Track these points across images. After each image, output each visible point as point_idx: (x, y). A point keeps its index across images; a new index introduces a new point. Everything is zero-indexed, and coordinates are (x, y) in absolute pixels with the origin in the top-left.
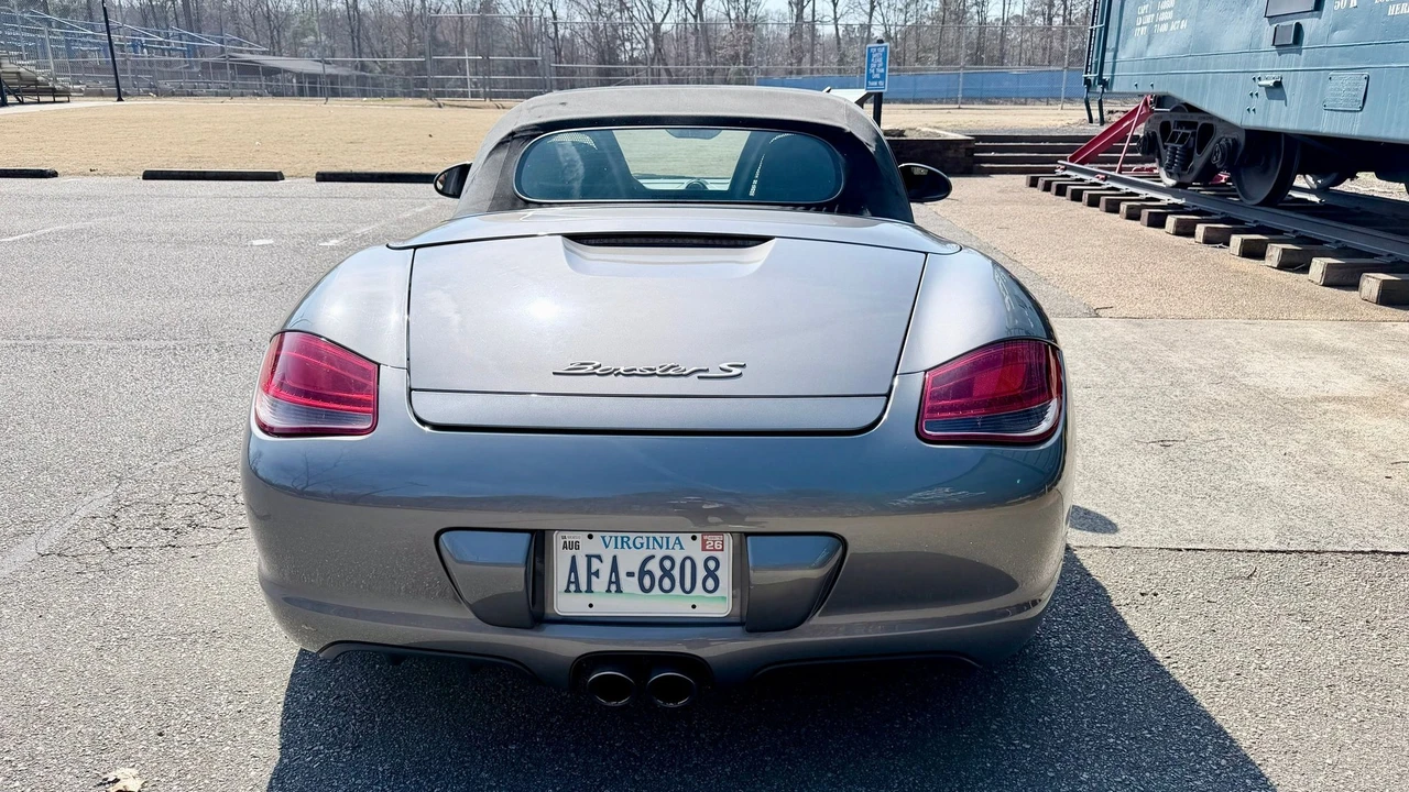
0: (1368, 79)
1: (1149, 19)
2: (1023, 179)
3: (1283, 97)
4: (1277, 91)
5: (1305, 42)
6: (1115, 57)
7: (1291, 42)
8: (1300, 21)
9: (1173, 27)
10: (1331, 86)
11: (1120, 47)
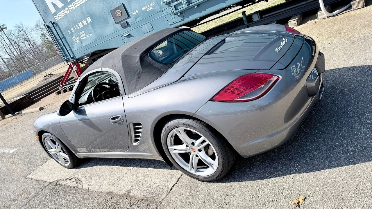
0: (151, 24)
1: (78, 38)
2: (54, 94)
3: (132, 36)
4: (130, 36)
5: (130, 24)
6: (72, 51)
7: (127, 25)
8: (126, 20)
9: (87, 37)
10: (143, 29)
11: (72, 48)
